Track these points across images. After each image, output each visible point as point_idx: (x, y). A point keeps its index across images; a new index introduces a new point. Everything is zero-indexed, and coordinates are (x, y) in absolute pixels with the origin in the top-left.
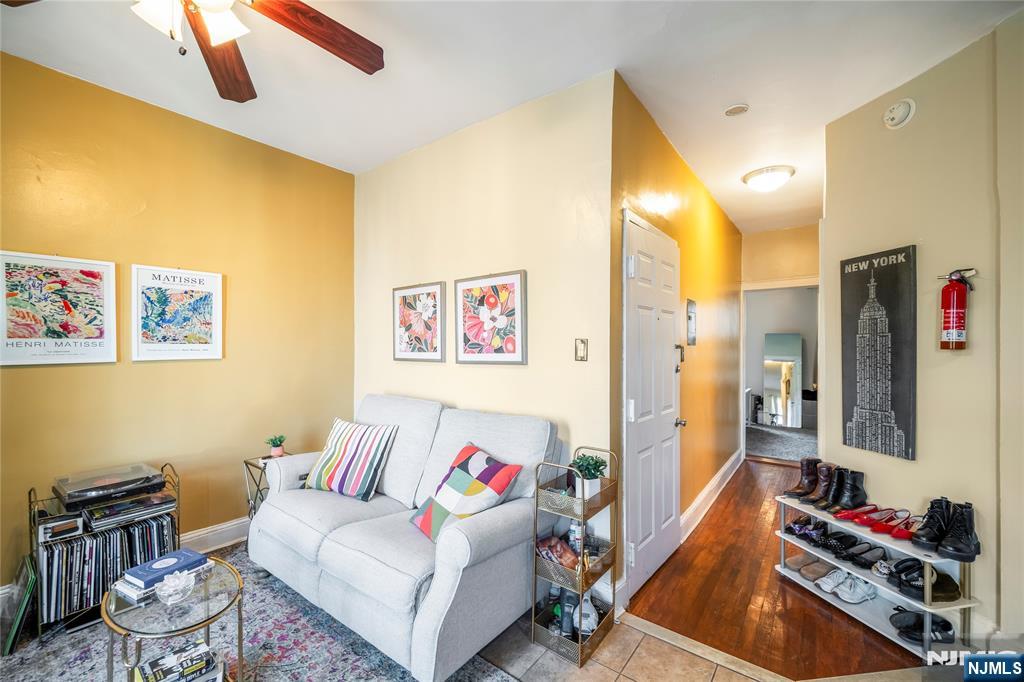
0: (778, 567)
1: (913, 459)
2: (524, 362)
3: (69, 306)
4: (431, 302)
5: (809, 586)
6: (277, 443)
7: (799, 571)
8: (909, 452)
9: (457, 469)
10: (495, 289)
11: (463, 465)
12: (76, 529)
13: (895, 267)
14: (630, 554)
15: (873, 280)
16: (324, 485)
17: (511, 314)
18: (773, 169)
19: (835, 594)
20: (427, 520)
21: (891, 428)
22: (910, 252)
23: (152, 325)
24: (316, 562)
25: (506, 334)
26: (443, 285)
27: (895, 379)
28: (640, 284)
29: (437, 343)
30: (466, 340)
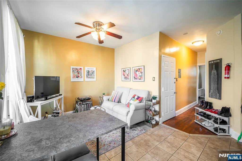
0: (195, 121)
1: (221, 99)
2: (144, 81)
3: (79, 73)
4: (128, 71)
5: (200, 124)
6: (104, 94)
7: (199, 121)
8: (220, 98)
9: (133, 98)
10: (139, 69)
11: (134, 97)
12: (81, 103)
13: (218, 63)
14: (162, 114)
15: (214, 65)
16: (112, 101)
17: (142, 73)
18: (199, 41)
19: (204, 125)
20: (128, 105)
21: (217, 94)
22: (221, 60)
23: (88, 76)
24: (112, 110)
25: (141, 76)
26: (130, 68)
27: (218, 84)
28: (165, 67)
29: (129, 78)
30: (134, 77)
